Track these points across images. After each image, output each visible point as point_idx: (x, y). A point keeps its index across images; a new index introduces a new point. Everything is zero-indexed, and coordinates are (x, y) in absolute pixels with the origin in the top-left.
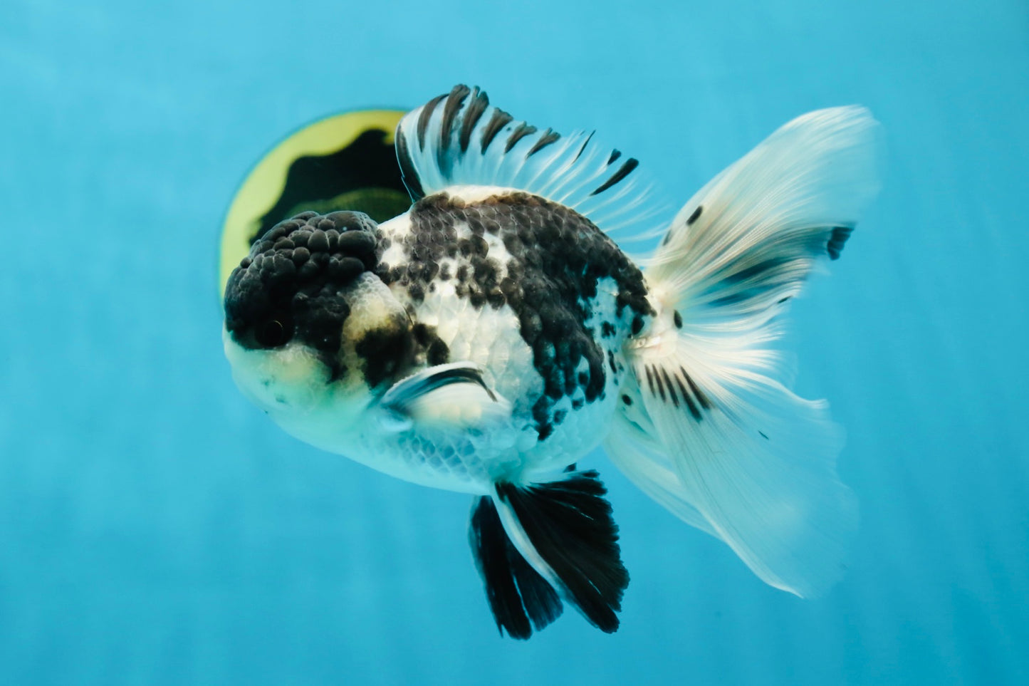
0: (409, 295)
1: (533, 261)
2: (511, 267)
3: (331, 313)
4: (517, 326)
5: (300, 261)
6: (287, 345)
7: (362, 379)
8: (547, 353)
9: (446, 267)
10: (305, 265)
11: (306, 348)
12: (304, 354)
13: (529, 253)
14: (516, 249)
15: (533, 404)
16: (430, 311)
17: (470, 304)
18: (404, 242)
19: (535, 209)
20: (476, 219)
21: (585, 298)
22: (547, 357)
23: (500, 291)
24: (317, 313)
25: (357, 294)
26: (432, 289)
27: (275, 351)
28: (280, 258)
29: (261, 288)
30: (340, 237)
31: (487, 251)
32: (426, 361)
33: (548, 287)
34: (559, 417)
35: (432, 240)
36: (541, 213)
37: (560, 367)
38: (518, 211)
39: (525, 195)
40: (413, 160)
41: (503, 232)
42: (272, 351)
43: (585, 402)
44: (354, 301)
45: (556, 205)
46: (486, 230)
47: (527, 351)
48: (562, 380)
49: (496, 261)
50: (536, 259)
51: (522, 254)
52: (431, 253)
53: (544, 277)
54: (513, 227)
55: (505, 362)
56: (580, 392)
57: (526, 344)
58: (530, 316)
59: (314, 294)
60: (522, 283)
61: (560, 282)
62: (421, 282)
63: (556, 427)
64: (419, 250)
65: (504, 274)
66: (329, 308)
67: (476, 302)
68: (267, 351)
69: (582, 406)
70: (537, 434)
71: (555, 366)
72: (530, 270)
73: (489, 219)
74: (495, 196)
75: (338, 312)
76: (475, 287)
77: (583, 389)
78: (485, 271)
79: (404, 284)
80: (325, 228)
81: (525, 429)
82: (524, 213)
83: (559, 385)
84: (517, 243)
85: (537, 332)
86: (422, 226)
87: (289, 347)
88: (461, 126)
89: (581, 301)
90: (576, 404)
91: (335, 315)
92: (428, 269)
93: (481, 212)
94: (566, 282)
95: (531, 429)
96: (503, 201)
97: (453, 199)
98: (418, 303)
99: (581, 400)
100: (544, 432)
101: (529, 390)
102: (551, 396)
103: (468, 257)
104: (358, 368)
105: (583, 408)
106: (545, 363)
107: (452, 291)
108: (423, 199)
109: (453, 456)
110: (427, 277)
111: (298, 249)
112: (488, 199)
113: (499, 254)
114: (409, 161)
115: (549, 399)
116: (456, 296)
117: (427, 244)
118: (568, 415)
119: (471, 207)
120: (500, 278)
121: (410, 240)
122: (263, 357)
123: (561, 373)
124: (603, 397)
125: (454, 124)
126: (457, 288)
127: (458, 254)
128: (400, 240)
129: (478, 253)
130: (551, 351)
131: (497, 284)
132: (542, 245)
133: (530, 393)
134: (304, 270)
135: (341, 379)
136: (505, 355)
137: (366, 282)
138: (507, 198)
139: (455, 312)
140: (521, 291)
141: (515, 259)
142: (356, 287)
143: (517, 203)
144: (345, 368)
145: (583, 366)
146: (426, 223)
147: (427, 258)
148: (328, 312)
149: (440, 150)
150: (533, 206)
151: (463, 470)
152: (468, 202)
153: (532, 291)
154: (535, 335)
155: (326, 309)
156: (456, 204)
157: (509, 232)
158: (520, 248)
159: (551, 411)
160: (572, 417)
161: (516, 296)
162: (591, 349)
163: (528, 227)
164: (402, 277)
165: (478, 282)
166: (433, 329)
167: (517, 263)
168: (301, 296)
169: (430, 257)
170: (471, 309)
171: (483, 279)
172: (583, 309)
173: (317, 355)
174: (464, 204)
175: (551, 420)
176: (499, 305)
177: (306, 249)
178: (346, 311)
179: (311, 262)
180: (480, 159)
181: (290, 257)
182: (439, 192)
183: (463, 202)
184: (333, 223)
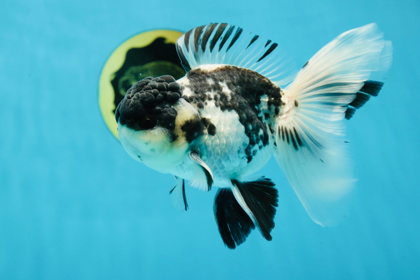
0: (198, 107)
1: (238, 92)
2: (231, 94)
3: (171, 114)
4: (238, 118)
5: (155, 94)
6: (155, 128)
7: (185, 140)
8: (249, 128)
9: (209, 95)
10: (158, 96)
11: (163, 129)
12: (162, 131)
13: (236, 89)
14: (232, 87)
15: (245, 148)
16: (207, 113)
17: (221, 110)
18: (189, 87)
19: (234, 72)
20: (214, 77)
21: (257, 105)
22: (249, 129)
23: (230, 104)
24: (166, 114)
25: (179, 107)
26: (206, 104)
27: (149, 131)
28: (148, 93)
29: (141, 106)
30: (169, 85)
31: (222, 89)
32: (207, 133)
33: (245, 102)
34: (255, 153)
35: (200, 86)
36: (237, 73)
37: (254, 133)
38: (229, 73)
39: (230, 67)
40: (185, 55)
41: (226, 82)
42: (148, 131)
43: (263, 147)
44: (178, 110)
45: (242, 69)
46: (219, 81)
47: (242, 128)
48: (255, 138)
49: (226, 93)
50: (239, 91)
51: (234, 90)
52: (202, 90)
53: (243, 98)
54: (228, 79)
55: (235, 132)
56: (261, 143)
57: (242, 125)
58: (242, 114)
59: (163, 107)
60: (237, 101)
61: (249, 100)
62: (201, 101)
63: (253, 157)
64: (197, 89)
65: (230, 98)
66: (170, 112)
67: (223, 109)
68: (146, 131)
69: (262, 148)
70: (247, 160)
71: (252, 133)
72: (238, 96)
73: (219, 77)
74: (218, 68)
75: (174, 114)
76: (221, 103)
77: (262, 141)
78: (224, 97)
79: (195, 103)
80: (162, 81)
81: (243, 158)
82: (231, 74)
83: (254, 140)
84: (232, 85)
85: (245, 120)
86: (194, 81)
87: (155, 129)
88: (202, 42)
89: (256, 107)
90: (260, 147)
91: (173, 115)
92: (203, 96)
93: (215, 74)
94: (250, 100)
95: (245, 158)
96: (222, 70)
97: (203, 70)
98: (201, 109)
99: (262, 146)
100: (249, 159)
101: (244, 143)
102: (251, 145)
103: (216, 91)
104: (183, 136)
105: (262, 149)
106: (249, 132)
107: (214, 105)
108: (191, 71)
109: (216, 171)
110: (203, 99)
111: (154, 90)
112: (216, 69)
113: (226, 90)
114: (184, 56)
115: (251, 146)
116: (216, 107)
117: (199, 87)
118: (258, 152)
119: (210, 73)
120: (229, 99)
121: (191, 86)
122: (145, 133)
123: (254, 135)
124: (268, 144)
125: (199, 42)
126: (215, 103)
127: (212, 90)
128: (188, 86)
129: (219, 89)
130: (250, 127)
131: (228, 102)
132: (240, 85)
133: (244, 144)
134: (158, 98)
135: (176, 140)
136: (235, 129)
137: (182, 102)
138: (223, 68)
139: (216, 113)
140: (238, 104)
141: (232, 92)
142: (178, 104)
143: (227, 70)
144: (178, 136)
145: (261, 132)
146: (195, 79)
147: (201, 92)
148: (170, 113)
149: (195, 52)
150: (233, 70)
151: (220, 176)
152: (209, 71)
153: (241, 104)
154: (244, 121)
155: (169, 113)
156: (204, 72)
157: (228, 81)
158: (233, 87)
159: (252, 151)
160: (259, 152)
161: (236, 106)
162: (262, 125)
163: (234, 79)
164: (194, 100)
165: (222, 101)
166: (209, 119)
167: (234, 93)
168: (158, 108)
169: (202, 92)
170: (221, 112)
171: (224, 100)
172: (257, 110)
173: (167, 131)
174: (208, 72)
175: (252, 154)
176: (230, 110)
177: (157, 90)
178: (176, 113)
179: (160, 95)
180: (210, 54)
181: (151, 93)
182: (197, 68)
183: (207, 71)
184: (164, 80)
